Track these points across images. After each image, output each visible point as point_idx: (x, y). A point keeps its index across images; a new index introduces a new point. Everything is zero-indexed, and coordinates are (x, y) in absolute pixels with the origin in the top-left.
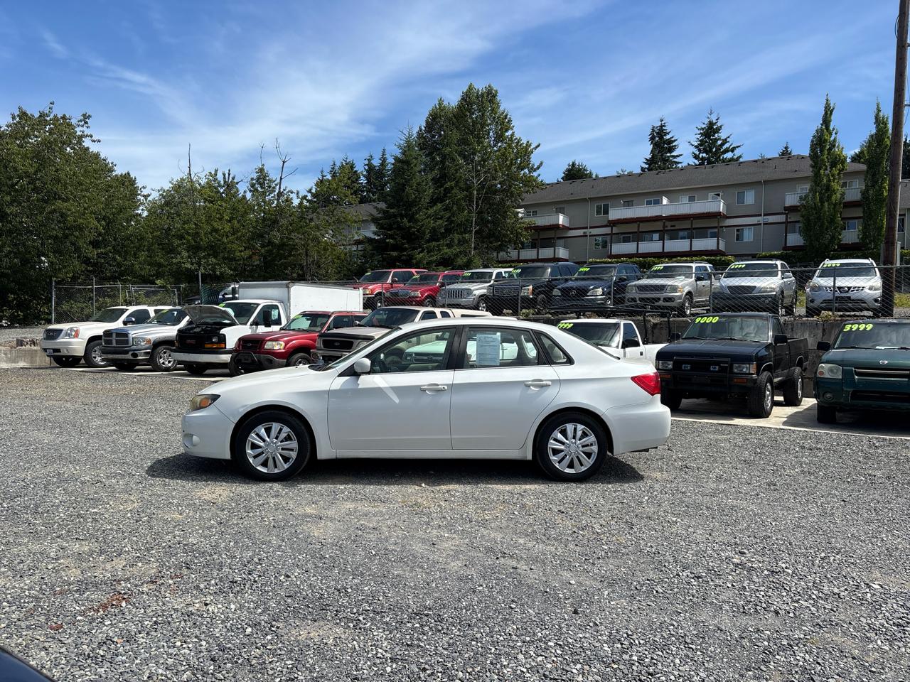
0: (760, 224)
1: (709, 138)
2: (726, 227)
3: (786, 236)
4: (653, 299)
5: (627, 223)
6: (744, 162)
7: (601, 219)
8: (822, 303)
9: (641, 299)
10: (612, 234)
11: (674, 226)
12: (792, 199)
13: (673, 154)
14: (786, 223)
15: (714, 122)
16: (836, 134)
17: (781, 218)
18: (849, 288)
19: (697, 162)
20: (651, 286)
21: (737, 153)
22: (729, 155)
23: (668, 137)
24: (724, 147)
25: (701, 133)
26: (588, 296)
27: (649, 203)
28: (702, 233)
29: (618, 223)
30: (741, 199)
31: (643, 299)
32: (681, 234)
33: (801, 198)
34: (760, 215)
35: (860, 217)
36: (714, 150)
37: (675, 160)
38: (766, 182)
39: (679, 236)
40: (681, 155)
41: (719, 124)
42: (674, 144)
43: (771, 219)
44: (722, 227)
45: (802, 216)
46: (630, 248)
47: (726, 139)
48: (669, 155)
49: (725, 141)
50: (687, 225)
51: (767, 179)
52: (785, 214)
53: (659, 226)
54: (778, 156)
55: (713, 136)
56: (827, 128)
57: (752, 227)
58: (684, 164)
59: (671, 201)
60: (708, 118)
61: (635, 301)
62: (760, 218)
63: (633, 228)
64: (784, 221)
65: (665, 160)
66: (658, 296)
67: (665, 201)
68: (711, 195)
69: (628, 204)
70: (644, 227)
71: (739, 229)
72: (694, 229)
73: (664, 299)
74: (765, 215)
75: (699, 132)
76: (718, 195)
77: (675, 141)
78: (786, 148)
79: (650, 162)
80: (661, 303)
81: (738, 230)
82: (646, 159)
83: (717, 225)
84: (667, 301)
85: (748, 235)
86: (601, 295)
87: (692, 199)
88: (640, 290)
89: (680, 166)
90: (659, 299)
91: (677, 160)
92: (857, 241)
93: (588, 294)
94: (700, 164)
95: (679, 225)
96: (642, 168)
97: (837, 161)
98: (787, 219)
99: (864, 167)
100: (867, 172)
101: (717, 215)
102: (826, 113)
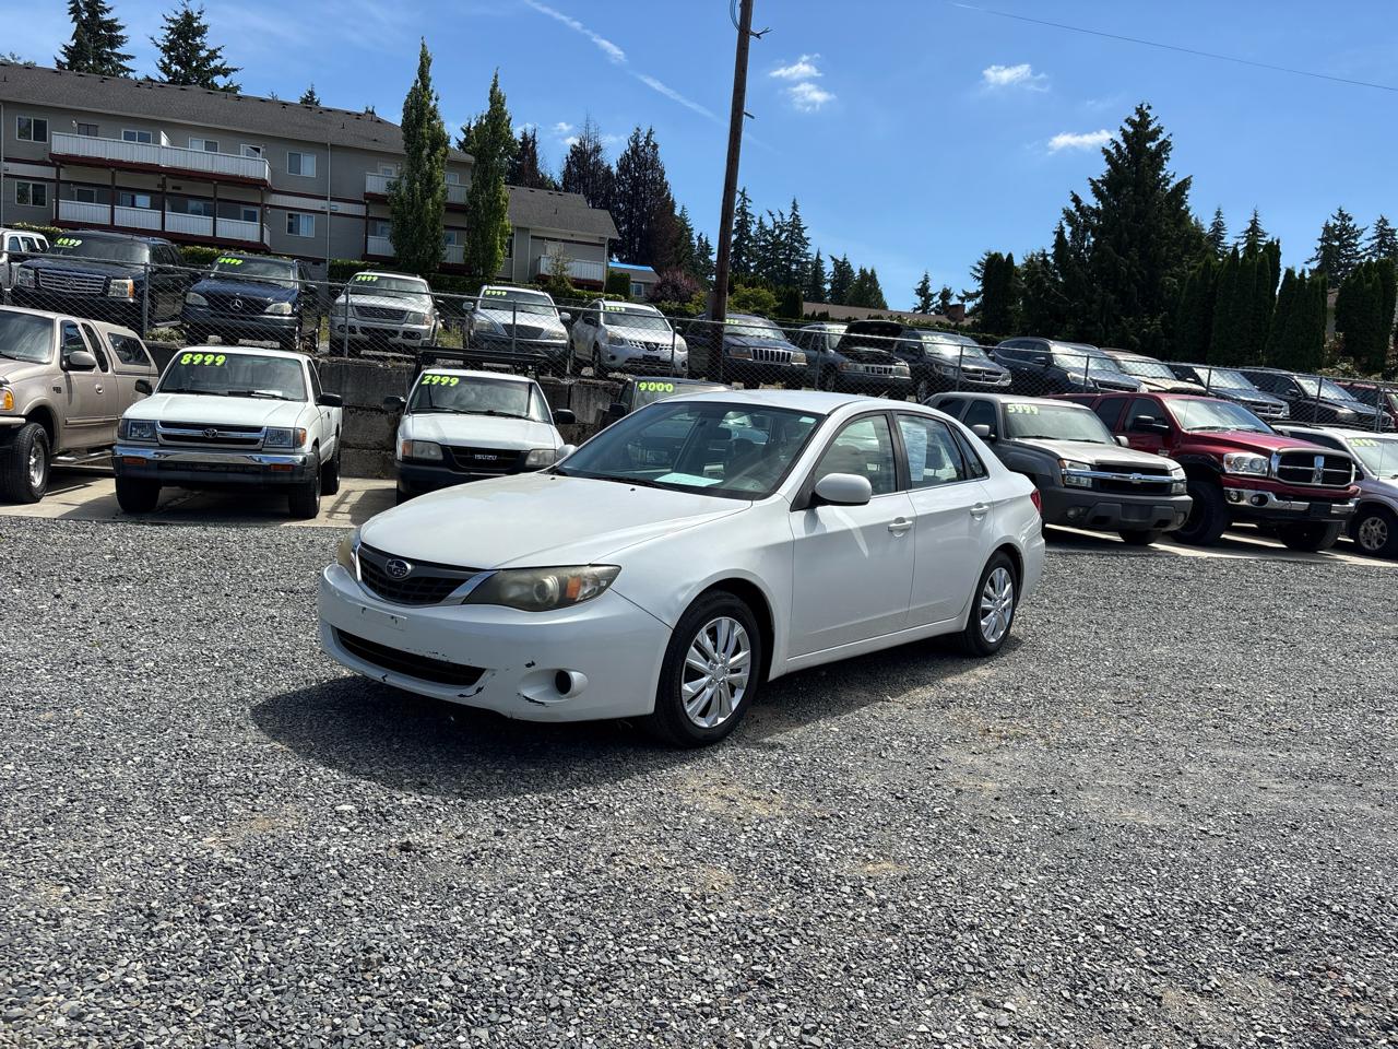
0: (325, 213)
1: (186, 41)
2: (271, 206)
3: (367, 238)
4: (386, 331)
5: (89, 165)
6: (246, 98)
7: (30, 146)
8: (626, 362)
9: (365, 330)
10: (57, 181)
11: (179, 188)
12: (376, 184)
13: (116, 51)
14: (366, 218)
15: (195, 15)
16: (436, 99)
17: (359, 210)
18: (657, 345)
19: (166, 78)
20: (383, 309)
21: (234, 79)
22: (220, 81)
23: (106, 17)
24: (212, 64)
25: (170, 28)
26: (265, 314)
27: (129, 137)
28: (229, 209)
29: (70, 163)
30: (295, 167)
31: (367, 329)
32: (192, 204)
33: (389, 184)
34: (325, 198)
35: (463, 229)
36: (194, 64)
37: (122, 63)
38: (334, 147)
39: (190, 209)
40: (133, 57)
41: (202, 22)
42: (119, 33)
43: (342, 208)
44: (266, 205)
45: (393, 212)
46: (97, 212)
47: (215, 51)
48: (109, 50)
49: (213, 55)
50: (205, 190)
51: (335, 142)
52: (365, 203)
53: (152, 182)
54: (299, 102)
55: (193, 39)
56: (425, 87)
57: (314, 215)
58: (140, 76)
59: (172, 141)
60: (184, 5)
61: (354, 332)
62: (323, 203)
63: (104, 177)
64: (364, 214)
65: (103, 60)
66: (394, 326)
67: (164, 141)
68: (244, 147)
69: (89, 130)
70: (123, 180)
71: (294, 214)
72: (219, 200)
73: (405, 333)
74: (332, 199)
75: (167, 24)
76: (258, 150)
77: (121, 28)
78: (311, 93)
79: (71, 53)
80: (399, 339)
81: (290, 216)
82: (66, 48)
83: (259, 202)
84: (410, 338)
85: (307, 228)
86: (290, 316)
87: (211, 147)
88: (362, 314)
89: (131, 75)
90: (396, 332)
91: (125, 63)
92: (463, 262)
93: (267, 310)
94: (170, 82)
95: (187, 188)
96: (58, 62)
97: (439, 140)
98: (367, 212)
99: (471, 159)
100: (475, 166)
101: (258, 184)
102: (422, 63)
